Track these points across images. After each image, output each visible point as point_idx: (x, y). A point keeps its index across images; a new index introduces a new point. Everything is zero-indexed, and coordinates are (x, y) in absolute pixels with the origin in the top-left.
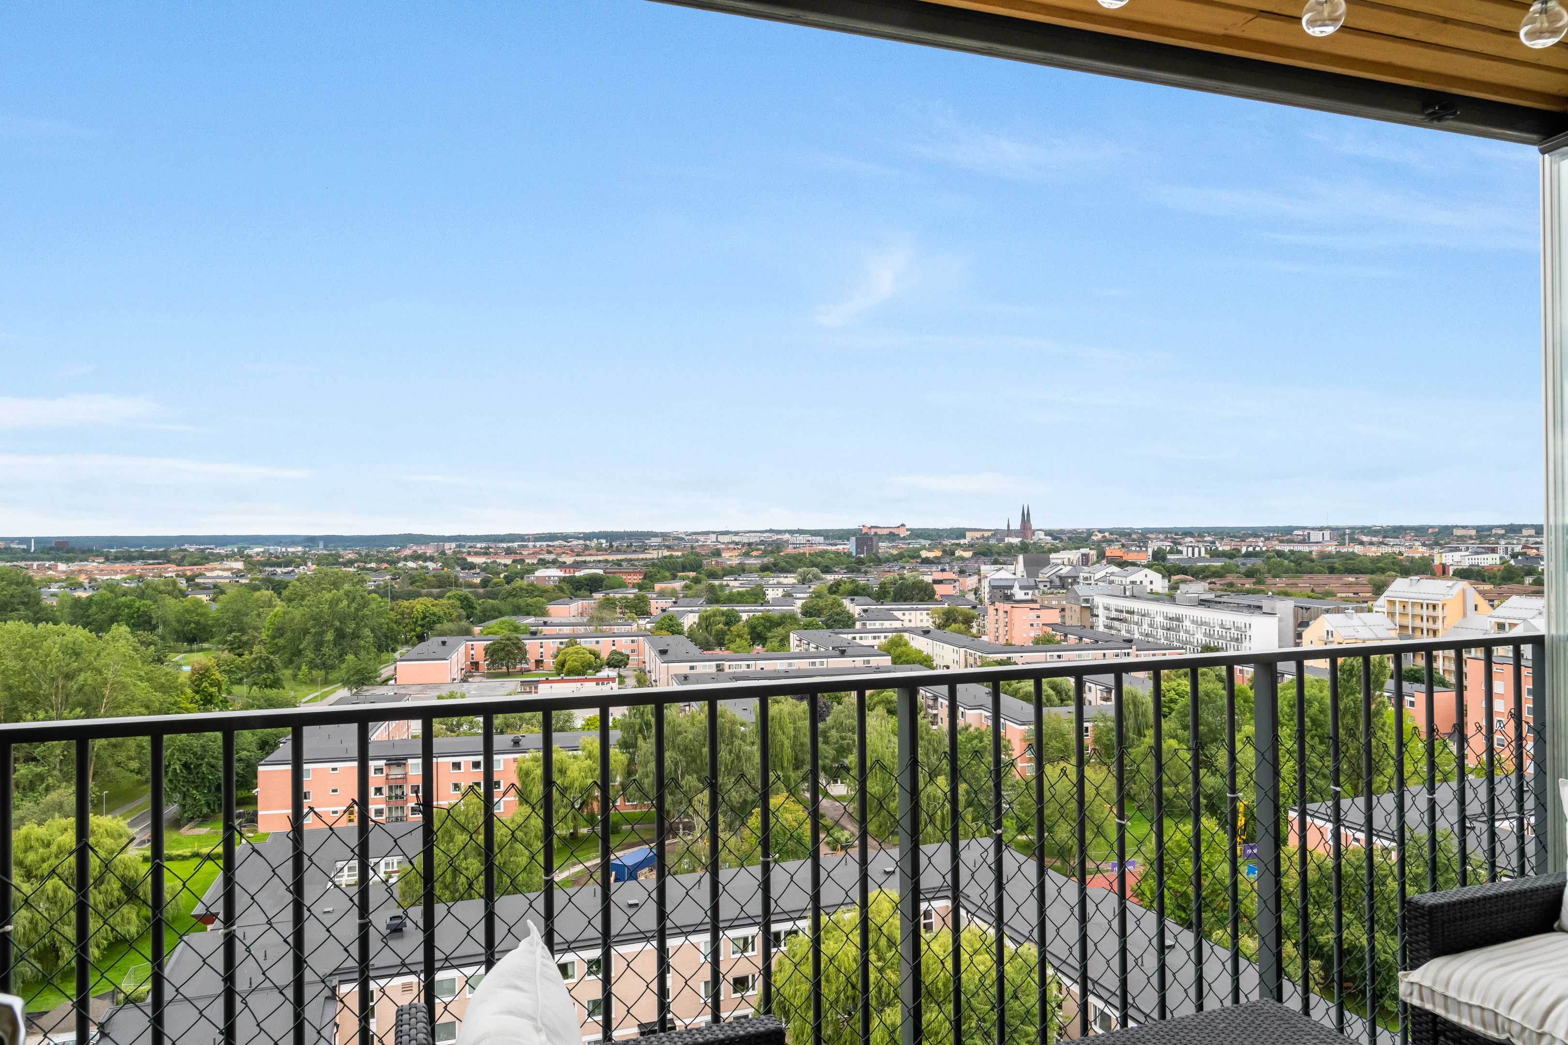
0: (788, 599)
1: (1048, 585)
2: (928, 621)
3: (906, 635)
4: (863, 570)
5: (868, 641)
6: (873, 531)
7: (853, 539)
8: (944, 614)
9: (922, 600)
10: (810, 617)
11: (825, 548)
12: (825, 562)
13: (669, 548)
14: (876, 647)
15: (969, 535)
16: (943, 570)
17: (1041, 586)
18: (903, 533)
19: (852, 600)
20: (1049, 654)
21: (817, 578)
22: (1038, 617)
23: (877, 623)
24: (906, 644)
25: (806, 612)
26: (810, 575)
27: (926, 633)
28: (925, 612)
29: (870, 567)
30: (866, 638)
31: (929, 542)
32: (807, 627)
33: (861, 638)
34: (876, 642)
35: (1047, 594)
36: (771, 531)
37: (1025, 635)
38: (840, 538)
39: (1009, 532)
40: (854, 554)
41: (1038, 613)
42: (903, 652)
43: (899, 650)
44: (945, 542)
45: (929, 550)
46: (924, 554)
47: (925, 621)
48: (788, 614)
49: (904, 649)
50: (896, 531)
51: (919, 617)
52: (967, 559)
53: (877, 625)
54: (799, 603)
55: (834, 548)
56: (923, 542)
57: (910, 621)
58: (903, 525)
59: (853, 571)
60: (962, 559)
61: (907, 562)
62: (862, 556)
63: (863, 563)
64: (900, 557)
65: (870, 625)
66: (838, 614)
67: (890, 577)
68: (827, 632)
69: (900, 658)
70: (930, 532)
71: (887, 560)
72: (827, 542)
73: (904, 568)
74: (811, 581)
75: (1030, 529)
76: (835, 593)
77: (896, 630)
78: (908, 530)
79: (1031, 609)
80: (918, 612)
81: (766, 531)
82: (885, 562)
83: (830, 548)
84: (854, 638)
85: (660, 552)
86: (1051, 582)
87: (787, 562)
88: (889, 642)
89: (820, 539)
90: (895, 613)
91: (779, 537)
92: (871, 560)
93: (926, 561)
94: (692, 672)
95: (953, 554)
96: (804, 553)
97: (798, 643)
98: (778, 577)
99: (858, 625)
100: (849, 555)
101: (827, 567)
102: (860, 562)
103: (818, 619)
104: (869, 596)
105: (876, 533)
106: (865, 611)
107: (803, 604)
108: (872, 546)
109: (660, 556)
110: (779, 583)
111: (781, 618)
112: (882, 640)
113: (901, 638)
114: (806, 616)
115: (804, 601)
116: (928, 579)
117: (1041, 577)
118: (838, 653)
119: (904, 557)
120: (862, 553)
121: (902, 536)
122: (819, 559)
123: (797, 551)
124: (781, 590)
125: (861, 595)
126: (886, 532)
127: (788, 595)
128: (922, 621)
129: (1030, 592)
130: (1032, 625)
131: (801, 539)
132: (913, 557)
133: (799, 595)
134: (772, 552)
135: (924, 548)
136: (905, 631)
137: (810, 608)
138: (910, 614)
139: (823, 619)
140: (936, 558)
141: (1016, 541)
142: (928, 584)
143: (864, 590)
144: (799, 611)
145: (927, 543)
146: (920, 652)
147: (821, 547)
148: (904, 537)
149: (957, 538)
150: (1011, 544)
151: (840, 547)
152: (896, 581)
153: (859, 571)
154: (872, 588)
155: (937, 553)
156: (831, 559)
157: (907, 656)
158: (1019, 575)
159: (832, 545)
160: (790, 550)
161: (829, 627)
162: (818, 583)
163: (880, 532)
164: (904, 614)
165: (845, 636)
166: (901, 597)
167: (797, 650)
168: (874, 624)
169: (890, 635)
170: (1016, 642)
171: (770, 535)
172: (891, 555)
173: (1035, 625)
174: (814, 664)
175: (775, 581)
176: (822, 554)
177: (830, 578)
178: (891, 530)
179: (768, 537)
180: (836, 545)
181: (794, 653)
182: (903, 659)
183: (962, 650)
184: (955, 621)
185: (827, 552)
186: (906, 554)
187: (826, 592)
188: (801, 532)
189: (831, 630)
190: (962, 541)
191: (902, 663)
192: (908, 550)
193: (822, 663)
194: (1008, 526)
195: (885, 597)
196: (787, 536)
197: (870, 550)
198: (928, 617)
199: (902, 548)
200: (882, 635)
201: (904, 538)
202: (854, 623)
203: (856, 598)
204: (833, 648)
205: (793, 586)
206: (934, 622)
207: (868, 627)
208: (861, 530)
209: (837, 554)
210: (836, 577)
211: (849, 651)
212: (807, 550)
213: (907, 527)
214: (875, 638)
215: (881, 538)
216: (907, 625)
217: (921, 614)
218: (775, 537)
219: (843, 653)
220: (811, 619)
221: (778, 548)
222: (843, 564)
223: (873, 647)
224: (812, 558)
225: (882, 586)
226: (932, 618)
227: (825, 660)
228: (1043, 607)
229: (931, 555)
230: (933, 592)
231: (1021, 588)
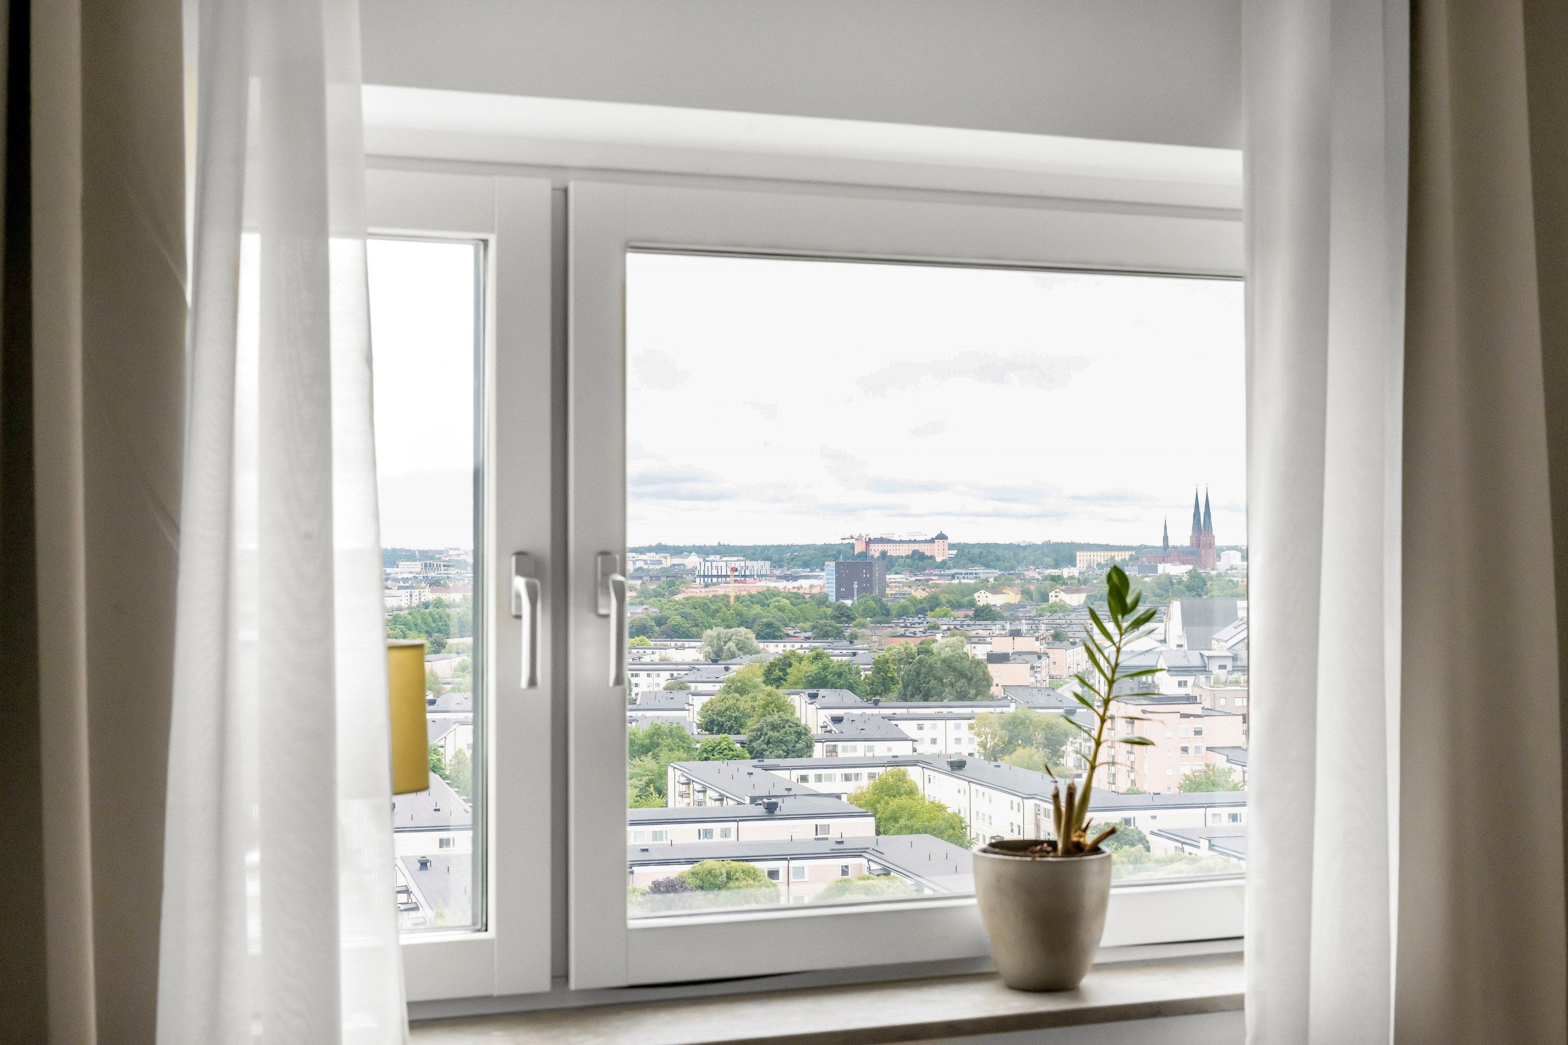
0: (677, 694)
1: (1229, 664)
2: (971, 740)
3: (914, 774)
4: (847, 633)
5: (834, 783)
6: (876, 550)
7: (831, 565)
8: (1003, 727)
9: (962, 696)
10: (718, 732)
11: (772, 585)
12: (767, 615)
13: (435, 584)
14: (844, 798)
15: (1082, 558)
16: (1015, 634)
17: (1213, 667)
18: (940, 553)
19: (813, 696)
20: (1210, 811)
21: (744, 648)
22: (1198, 732)
23: (861, 745)
24: (911, 792)
25: (711, 725)
26: (731, 645)
27: (957, 766)
28: (965, 723)
29: (863, 626)
30: (829, 778)
31: (997, 572)
32: (708, 754)
33: (819, 778)
34: (851, 787)
35: (1225, 683)
36: (660, 549)
37: (1170, 772)
38: (806, 565)
39: (1167, 552)
40: (832, 598)
41: (1197, 723)
42: (902, 809)
43: (894, 803)
44: (1031, 573)
45: (995, 590)
46: (983, 598)
47: (965, 741)
48: (665, 727)
49: (903, 800)
50: (926, 549)
51: (953, 733)
52: (1074, 610)
53: (860, 750)
54: (699, 702)
55: (790, 585)
56: (983, 572)
57: (934, 741)
58: (942, 537)
59: (825, 635)
60: (1062, 608)
61: (945, 615)
62: (848, 602)
63: (850, 618)
64: (933, 603)
65: (845, 749)
66: (774, 727)
67: (898, 646)
68: (747, 764)
69: (896, 820)
70: (999, 553)
71: (903, 613)
72: (778, 572)
73: (936, 627)
74: (733, 656)
75: (1211, 545)
76: (778, 682)
77: (895, 762)
78: (952, 546)
79: (1184, 716)
80: (951, 723)
81: (650, 549)
82: (899, 616)
83: (782, 585)
84: (804, 779)
85: (416, 592)
86: (1235, 658)
87: (684, 616)
88: (875, 787)
89: (763, 566)
90: (902, 725)
91: (677, 561)
92: (866, 613)
93: (985, 614)
94: (445, 851)
95: (1045, 598)
96: (726, 596)
97: (684, 788)
98: (665, 648)
99: (819, 751)
100: (822, 601)
101: (769, 625)
102: (844, 615)
103: (732, 738)
104: (851, 688)
105: (884, 554)
106: (837, 720)
107: (705, 706)
108: (870, 580)
109: (415, 602)
110: (664, 661)
111: (651, 737)
112: (863, 783)
113: (902, 778)
114: (711, 731)
115: (706, 699)
116: (980, 652)
117: (1218, 649)
118: (760, 810)
119: (939, 604)
120: (849, 596)
121: (939, 559)
122: (757, 609)
123: (710, 592)
124: (666, 675)
125: (834, 686)
126: (904, 550)
127: (677, 686)
128: (958, 741)
129: (1190, 680)
130: (1185, 750)
131: (721, 564)
132: (956, 606)
133: (702, 687)
134: (657, 594)
135: (984, 585)
136: (914, 763)
137: (720, 714)
138: (934, 727)
139: (743, 737)
140: (1008, 606)
141: (1178, 570)
142: (978, 663)
143: (840, 675)
144: (697, 719)
145: (991, 575)
146: (941, 808)
147: (763, 584)
148: (944, 563)
149: (1057, 566)
150: (1169, 578)
151: (804, 584)
152: (910, 656)
153: (839, 635)
154: (858, 673)
155: (1011, 597)
156: (781, 609)
157: (912, 816)
158: (1173, 642)
159: (787, 578)
160: (697, 591)
161: (757, 755)
162: (746, 659)
163: (893, 551)
164: (920, 728)
165: (784, 774)
166: (918, 689)
167: (682, 803)
168: (855, 749)
169: (880, 770)
170: (1148, 786)
171: (658, 557)
172: (914, 601)
173: (1191, 750)
174: (708, 833)
175: (656, 658)
176: (764, 599)
177: (774, 650)
178: (916, 547)
179: (654, 562)
180: (795, 578)
181: (676, 810)
182: (902, 822)
183: (1030, 804)
184: (1028, 741)
185: (774, 593)
186: (943, 598)
187: (759, 680)
188: (723, 550)
189: (755, 762)
190: (1066, 572)
191: (899, 832)
192: (949, 590)
193: (725, 833)
194: (1166, 538)
195: (887, 690)
196: (693, 561)
197: (866, 587)
198: (970, 734)
199: (936, 586)
200: (865, 772)
201: (943, 565)
202: (809, 747)
203: (822, 692)
204: (753, 800)
205: (692, 667)
206: (983, 745)
207: (841, 754)
208: (852, 546)
209: (796, 598)
210: (789, 647)
211: (786, 806)
212: (730, 589)
213: (952, 540)
214: (847, 778)
215: (889, 563)
216: (925, 749)
217: (958, 727)
218: (668, 562)
219: (771, 810)
220: (718, 737)
221: (671, 584)
222: (806, 619)
223: (838, 797)
224: (740, 607)
225: (880, 667)
226: (979, 735)
227: (733, 825)
228: (1209, 712)
229: (996, 600)
230: (987, 681)
231: (1173, 670)
